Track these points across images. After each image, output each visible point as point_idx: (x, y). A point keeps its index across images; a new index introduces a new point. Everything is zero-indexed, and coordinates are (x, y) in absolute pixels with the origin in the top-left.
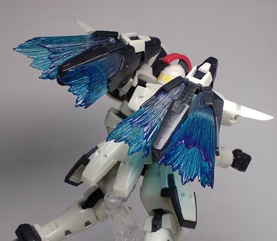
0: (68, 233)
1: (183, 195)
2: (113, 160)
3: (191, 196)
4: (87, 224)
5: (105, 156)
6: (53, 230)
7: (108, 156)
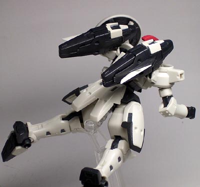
0: (48, 133)
1: (136, 128)
2: (94, 97)
3: (141, 131)
4: (63, 131)
5: (90, 93)
6: (39, 129)
7: (92, 94)
